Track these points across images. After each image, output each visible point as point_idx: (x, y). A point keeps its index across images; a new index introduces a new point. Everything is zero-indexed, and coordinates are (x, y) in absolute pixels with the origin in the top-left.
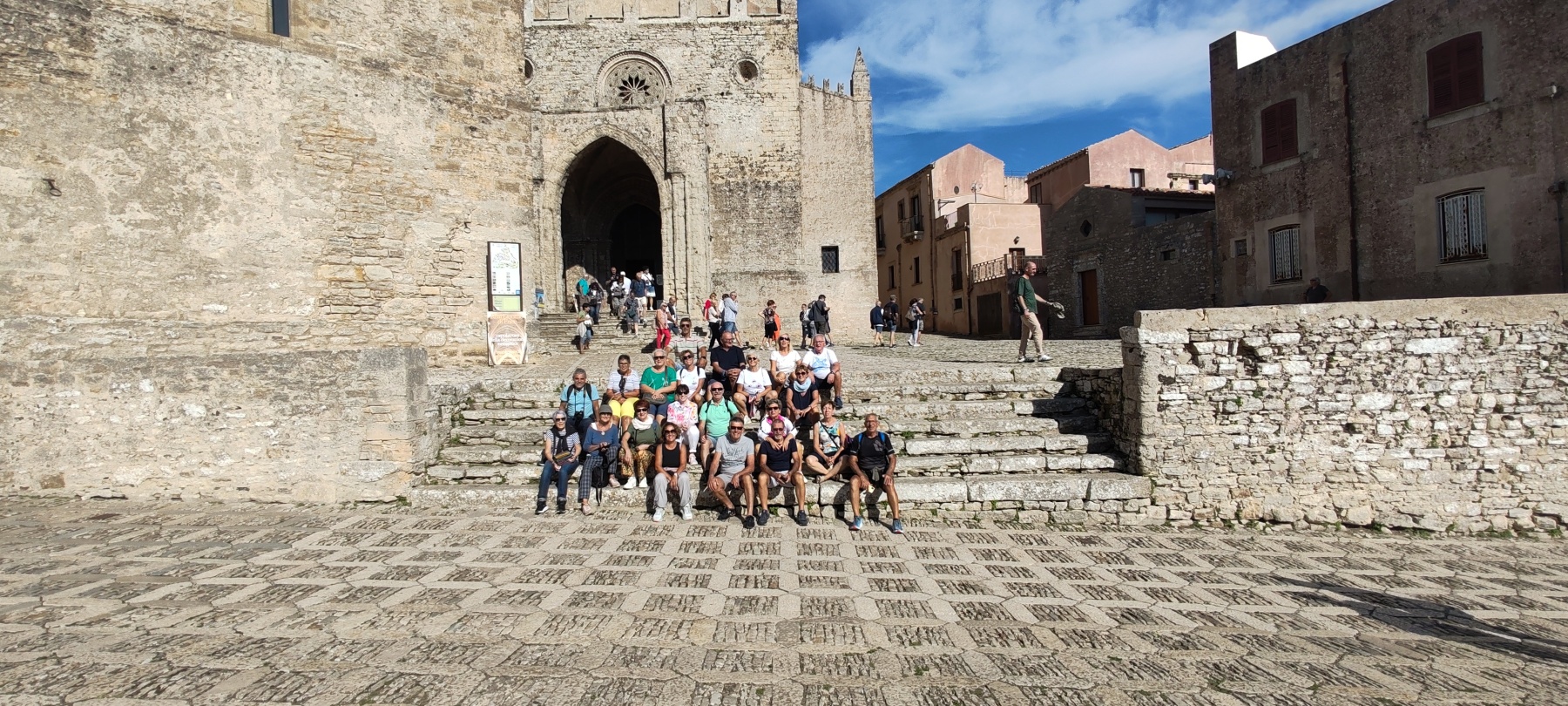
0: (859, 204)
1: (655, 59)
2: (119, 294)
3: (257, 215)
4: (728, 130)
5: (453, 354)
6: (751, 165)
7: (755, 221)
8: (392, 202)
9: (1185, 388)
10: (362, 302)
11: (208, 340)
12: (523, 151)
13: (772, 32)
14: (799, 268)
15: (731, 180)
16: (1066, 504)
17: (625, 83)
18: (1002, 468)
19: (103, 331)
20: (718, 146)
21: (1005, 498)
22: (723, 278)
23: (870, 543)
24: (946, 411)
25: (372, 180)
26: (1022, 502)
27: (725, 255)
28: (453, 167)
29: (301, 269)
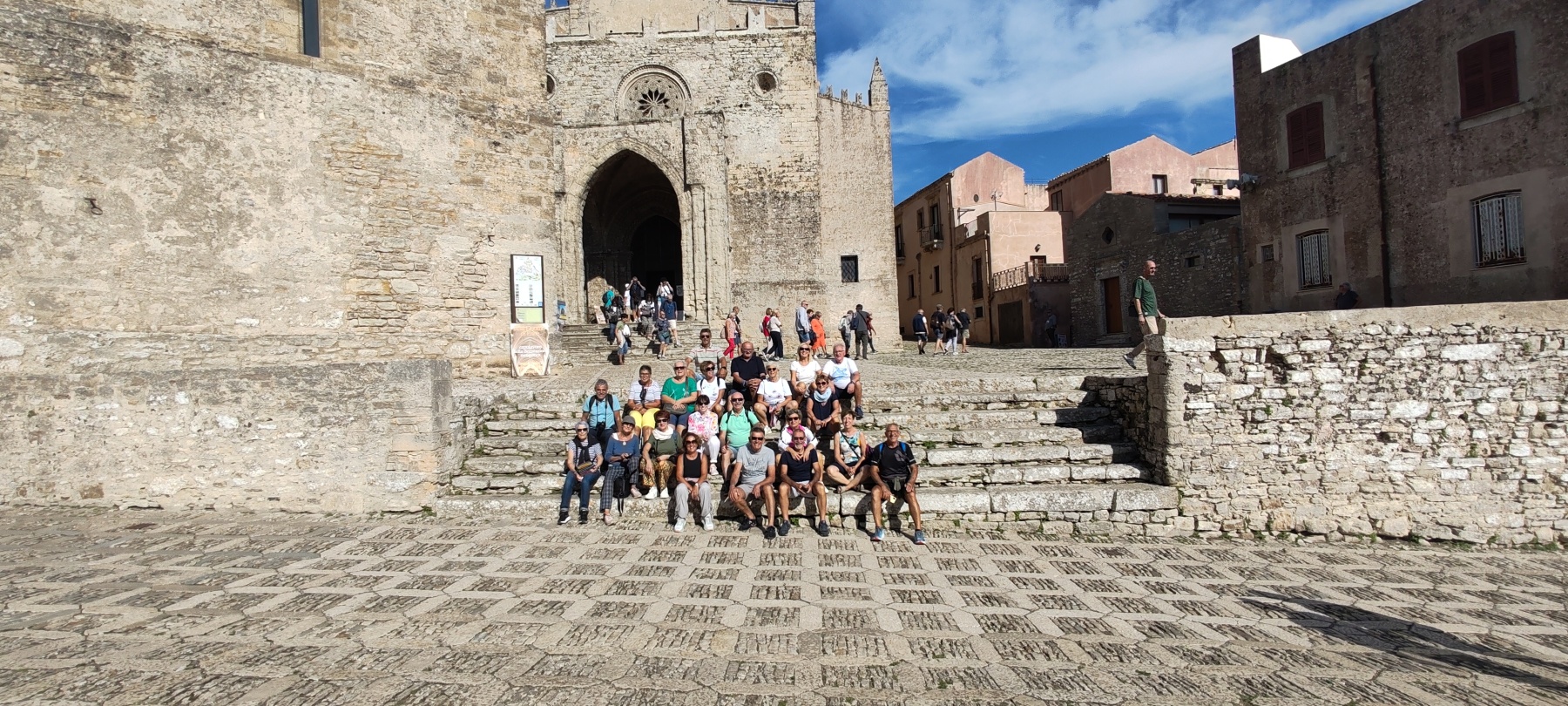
0: (878, 213)
1: (674, 73)
2: (156, 309)
3: (288, 231)
4: (746, 142)
5: (477, 365)
6: (770, 176)
7: (774, 232)
8: (418, 216)
9: (1211, 397)
10: (390, 315)
11: (241, 353)
12: (546, 165)
13: (790, 43)
14: (819, 278)
15: (750, 190)
16: (1091, 514)
17: (645, 96)
18: (1025, 478)
19: (140, 345)
20: (737, 158)
21: (1028, 509)
22: (743, 288)
23: (892, 554)
24: (967, 420)
25: (399, 195)
26: (1046, 513)
27: (745, 266)
28: (477, 182)
29: (330, 283)
